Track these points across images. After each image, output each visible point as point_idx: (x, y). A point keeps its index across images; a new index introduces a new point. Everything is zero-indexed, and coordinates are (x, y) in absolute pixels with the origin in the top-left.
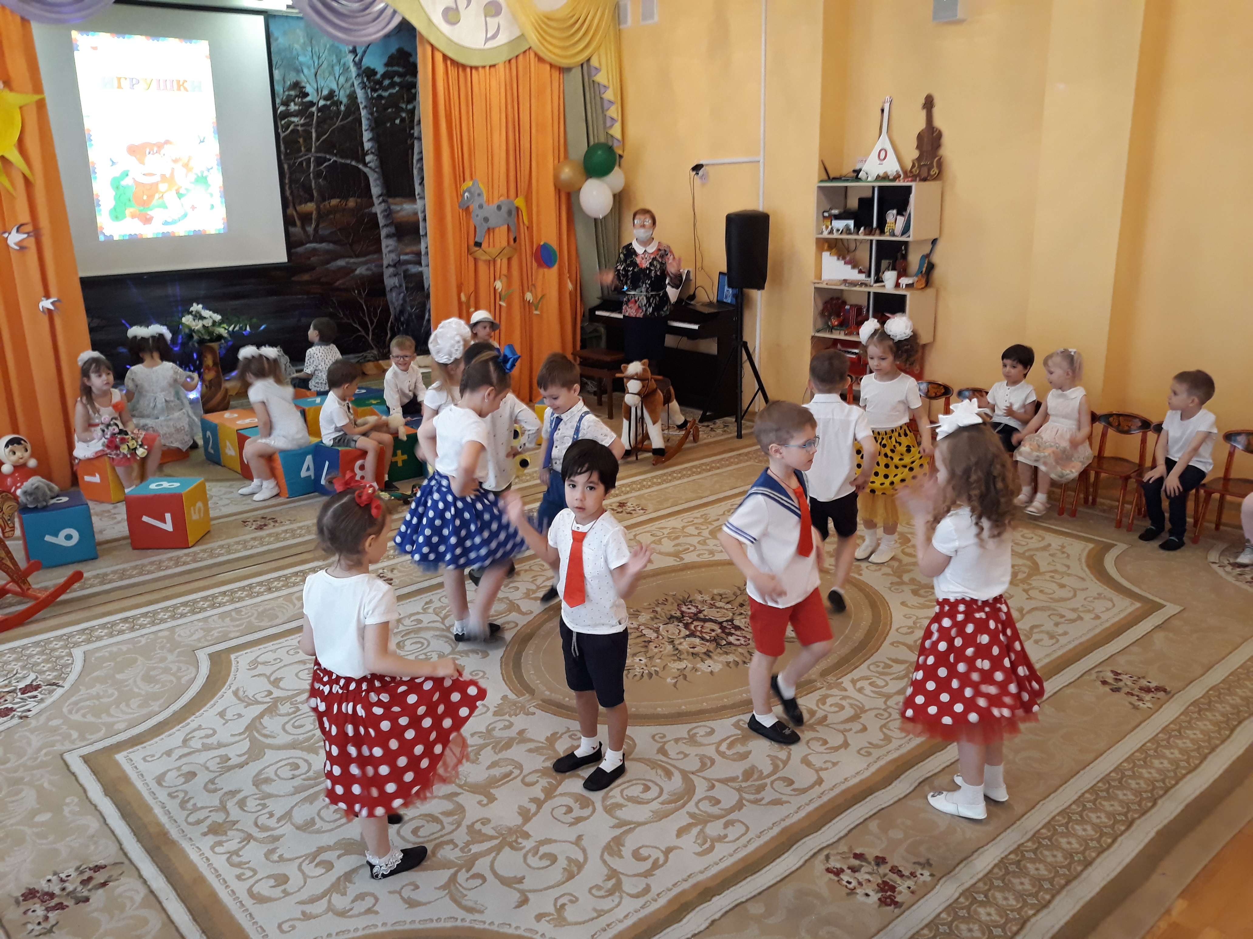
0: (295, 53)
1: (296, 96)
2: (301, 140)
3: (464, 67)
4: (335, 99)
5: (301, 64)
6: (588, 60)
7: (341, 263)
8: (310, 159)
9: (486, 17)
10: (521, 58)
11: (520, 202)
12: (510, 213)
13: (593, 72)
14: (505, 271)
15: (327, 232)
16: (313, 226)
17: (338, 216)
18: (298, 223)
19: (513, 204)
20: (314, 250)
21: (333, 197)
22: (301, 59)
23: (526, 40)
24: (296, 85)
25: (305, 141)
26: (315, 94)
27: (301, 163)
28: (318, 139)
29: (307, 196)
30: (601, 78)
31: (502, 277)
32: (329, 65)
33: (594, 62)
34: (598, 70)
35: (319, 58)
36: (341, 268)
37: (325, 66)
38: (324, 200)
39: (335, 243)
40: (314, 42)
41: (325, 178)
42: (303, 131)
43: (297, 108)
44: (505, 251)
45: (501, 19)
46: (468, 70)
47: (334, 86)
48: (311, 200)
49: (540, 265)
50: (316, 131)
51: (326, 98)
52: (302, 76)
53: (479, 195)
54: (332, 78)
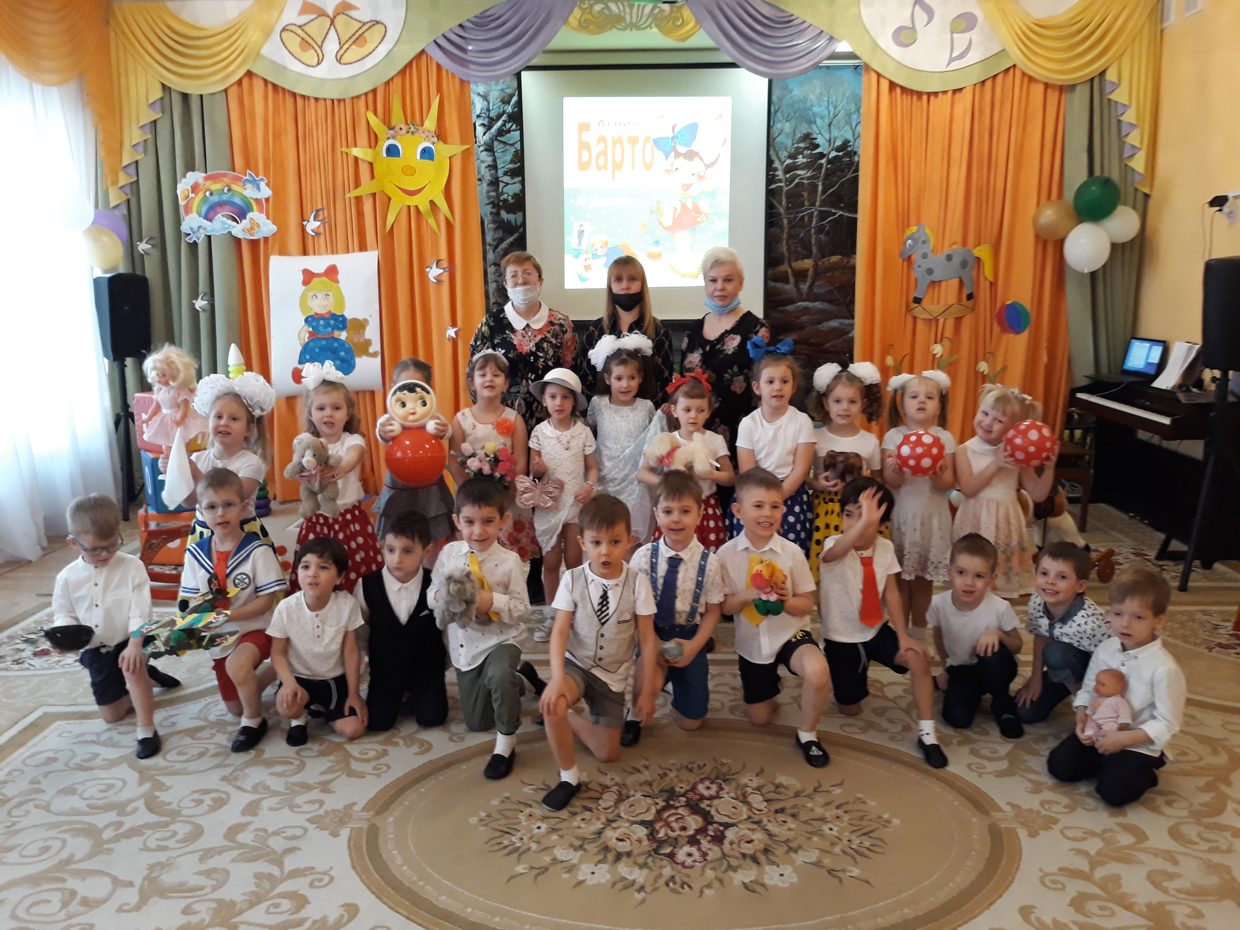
0: (808, 104)
1: (806, 148)
2: (805, 194)
3: (919, 94)
4: (849, 149)
5: (814, 115)
6: (1102, 74)
7: (834, 323)
8: (812, 213)
9: (952, 32)
10: (1000, 78)
11: (983, 252)
12: (964, 264)
13: (1108, 89)
14: (949, 333)
15: (823, 290)
16: (808, 284)
17: (837, 273)
18: (792, 280)
19: (972, 254)
20: (806, 309)
21: (834, 254)
22: (816, 109)
23: (1008, 56)
24: (807, 137)
25: (809, 194)
26: (827, 145)
27: (803, 217)
28: (824, 192)
29: (805, 252)
30: (1119, 96)
31: (945, 340)
32: (846, 114)
33: (1111, 76)
34: (1116, 86)
35: (835, 108)
36: (834, 329)
37: (840, 116)
38: (823, 257)
39: (830, 302)
40: (831, 92)
41: (827, 234)
42: (809, 184)
43: (805, 160)
44: (952, 309)
45: (974, 35)
46: (925, 98)
47: (849, 136)
48: (808, 257)
49: (1004, 330)
50: (823, 184)
51: (838, 149)
52: (814, 126)
53: (924, 242)
54: (847, 127)
